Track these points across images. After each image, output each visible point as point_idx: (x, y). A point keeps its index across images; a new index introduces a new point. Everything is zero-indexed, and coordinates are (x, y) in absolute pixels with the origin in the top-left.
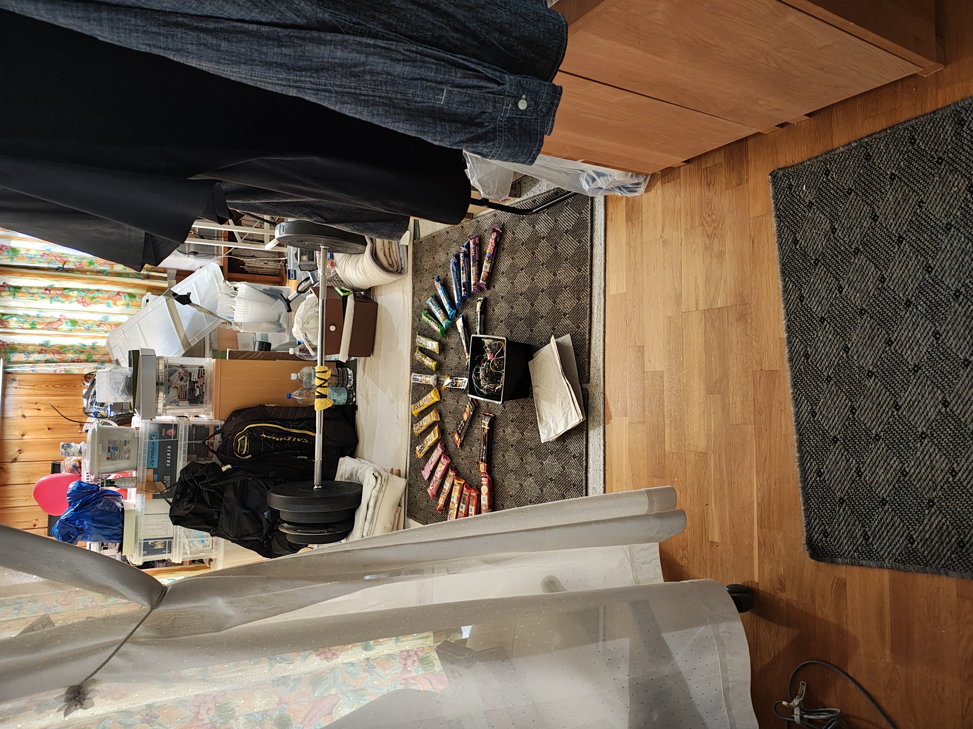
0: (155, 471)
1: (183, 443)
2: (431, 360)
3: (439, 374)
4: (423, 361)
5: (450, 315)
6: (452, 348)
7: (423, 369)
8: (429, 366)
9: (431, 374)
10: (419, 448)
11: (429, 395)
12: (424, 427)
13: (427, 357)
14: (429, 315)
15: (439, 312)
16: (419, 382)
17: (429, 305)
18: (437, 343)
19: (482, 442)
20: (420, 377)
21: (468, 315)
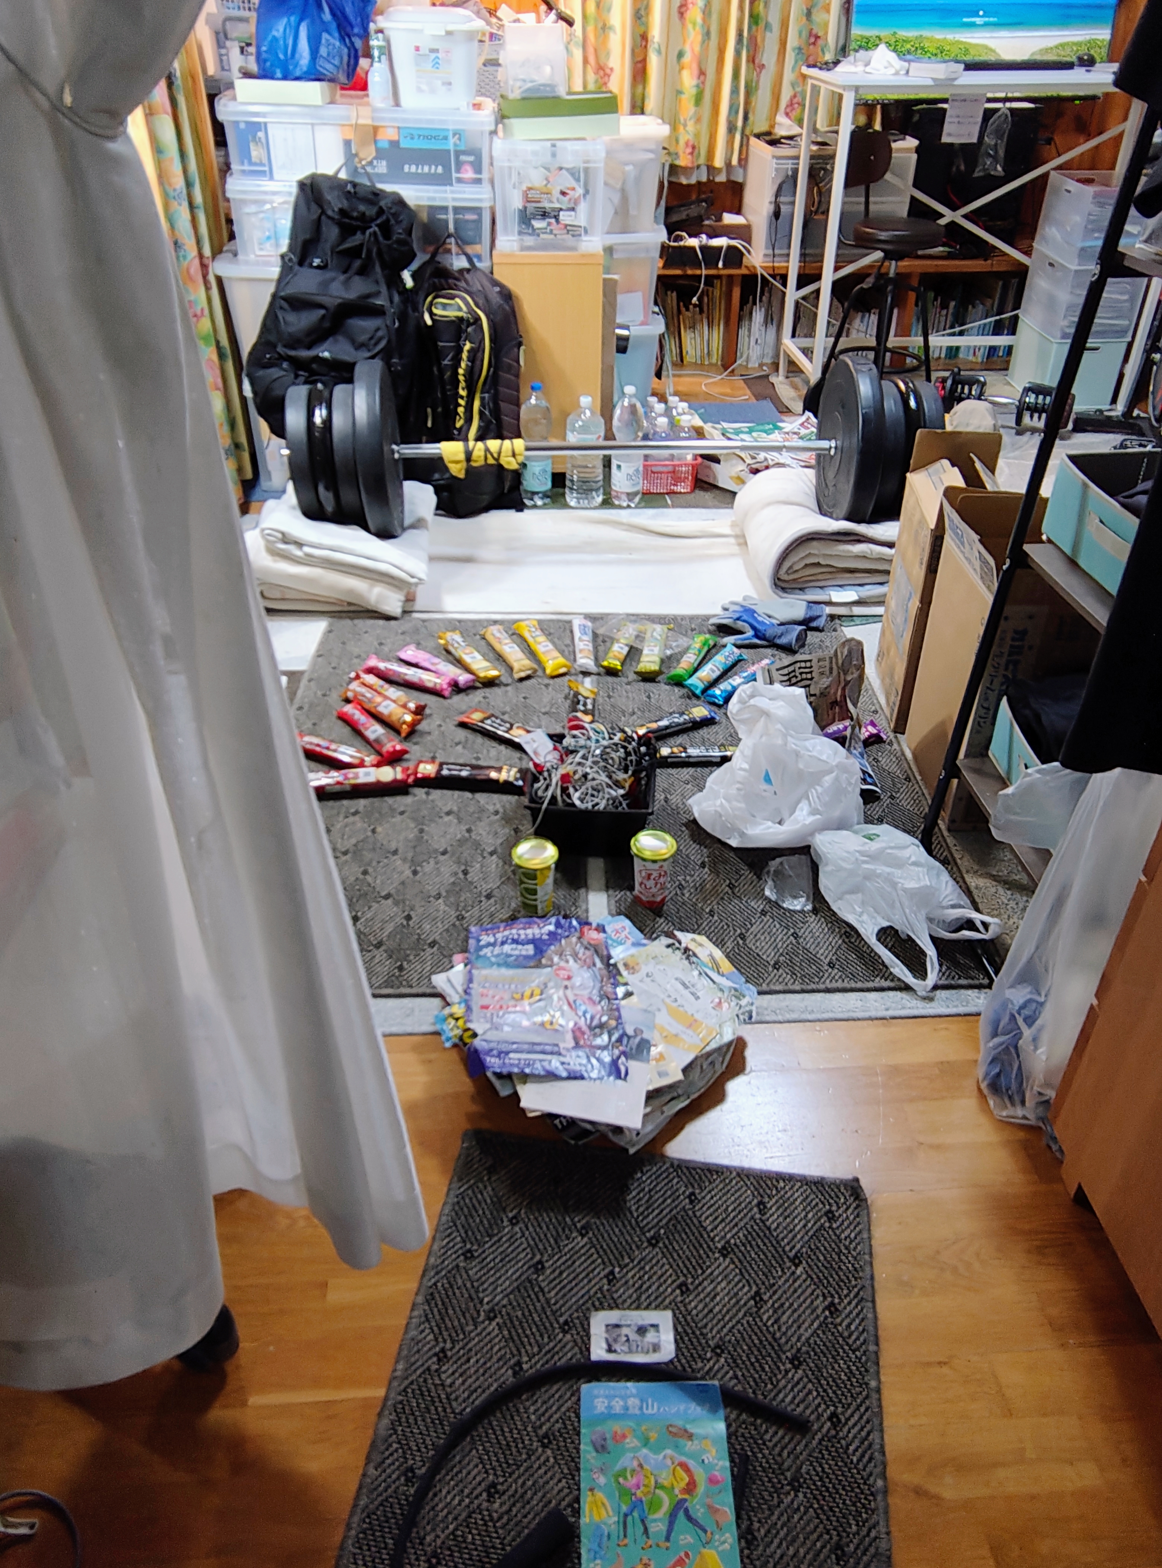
0: (395, 144)
1: (450, 196)
2: (622, 657)
3: (599, 674)
4: (618, 641)
5: (710, 692)
6: (649, 697)
7: (604, 641)
8: (611, 655)
9: (596, 659)
10: (457, 637)
11: (556, 654)
12: (497, 646)
13: (626, 649)
14: (706, 649)
15: (713, 671)
16: (577, 634)
17: (724, 646)
18: (655, 667)
19: (474, 767)
20: (588, 638)
21: (714, 728)
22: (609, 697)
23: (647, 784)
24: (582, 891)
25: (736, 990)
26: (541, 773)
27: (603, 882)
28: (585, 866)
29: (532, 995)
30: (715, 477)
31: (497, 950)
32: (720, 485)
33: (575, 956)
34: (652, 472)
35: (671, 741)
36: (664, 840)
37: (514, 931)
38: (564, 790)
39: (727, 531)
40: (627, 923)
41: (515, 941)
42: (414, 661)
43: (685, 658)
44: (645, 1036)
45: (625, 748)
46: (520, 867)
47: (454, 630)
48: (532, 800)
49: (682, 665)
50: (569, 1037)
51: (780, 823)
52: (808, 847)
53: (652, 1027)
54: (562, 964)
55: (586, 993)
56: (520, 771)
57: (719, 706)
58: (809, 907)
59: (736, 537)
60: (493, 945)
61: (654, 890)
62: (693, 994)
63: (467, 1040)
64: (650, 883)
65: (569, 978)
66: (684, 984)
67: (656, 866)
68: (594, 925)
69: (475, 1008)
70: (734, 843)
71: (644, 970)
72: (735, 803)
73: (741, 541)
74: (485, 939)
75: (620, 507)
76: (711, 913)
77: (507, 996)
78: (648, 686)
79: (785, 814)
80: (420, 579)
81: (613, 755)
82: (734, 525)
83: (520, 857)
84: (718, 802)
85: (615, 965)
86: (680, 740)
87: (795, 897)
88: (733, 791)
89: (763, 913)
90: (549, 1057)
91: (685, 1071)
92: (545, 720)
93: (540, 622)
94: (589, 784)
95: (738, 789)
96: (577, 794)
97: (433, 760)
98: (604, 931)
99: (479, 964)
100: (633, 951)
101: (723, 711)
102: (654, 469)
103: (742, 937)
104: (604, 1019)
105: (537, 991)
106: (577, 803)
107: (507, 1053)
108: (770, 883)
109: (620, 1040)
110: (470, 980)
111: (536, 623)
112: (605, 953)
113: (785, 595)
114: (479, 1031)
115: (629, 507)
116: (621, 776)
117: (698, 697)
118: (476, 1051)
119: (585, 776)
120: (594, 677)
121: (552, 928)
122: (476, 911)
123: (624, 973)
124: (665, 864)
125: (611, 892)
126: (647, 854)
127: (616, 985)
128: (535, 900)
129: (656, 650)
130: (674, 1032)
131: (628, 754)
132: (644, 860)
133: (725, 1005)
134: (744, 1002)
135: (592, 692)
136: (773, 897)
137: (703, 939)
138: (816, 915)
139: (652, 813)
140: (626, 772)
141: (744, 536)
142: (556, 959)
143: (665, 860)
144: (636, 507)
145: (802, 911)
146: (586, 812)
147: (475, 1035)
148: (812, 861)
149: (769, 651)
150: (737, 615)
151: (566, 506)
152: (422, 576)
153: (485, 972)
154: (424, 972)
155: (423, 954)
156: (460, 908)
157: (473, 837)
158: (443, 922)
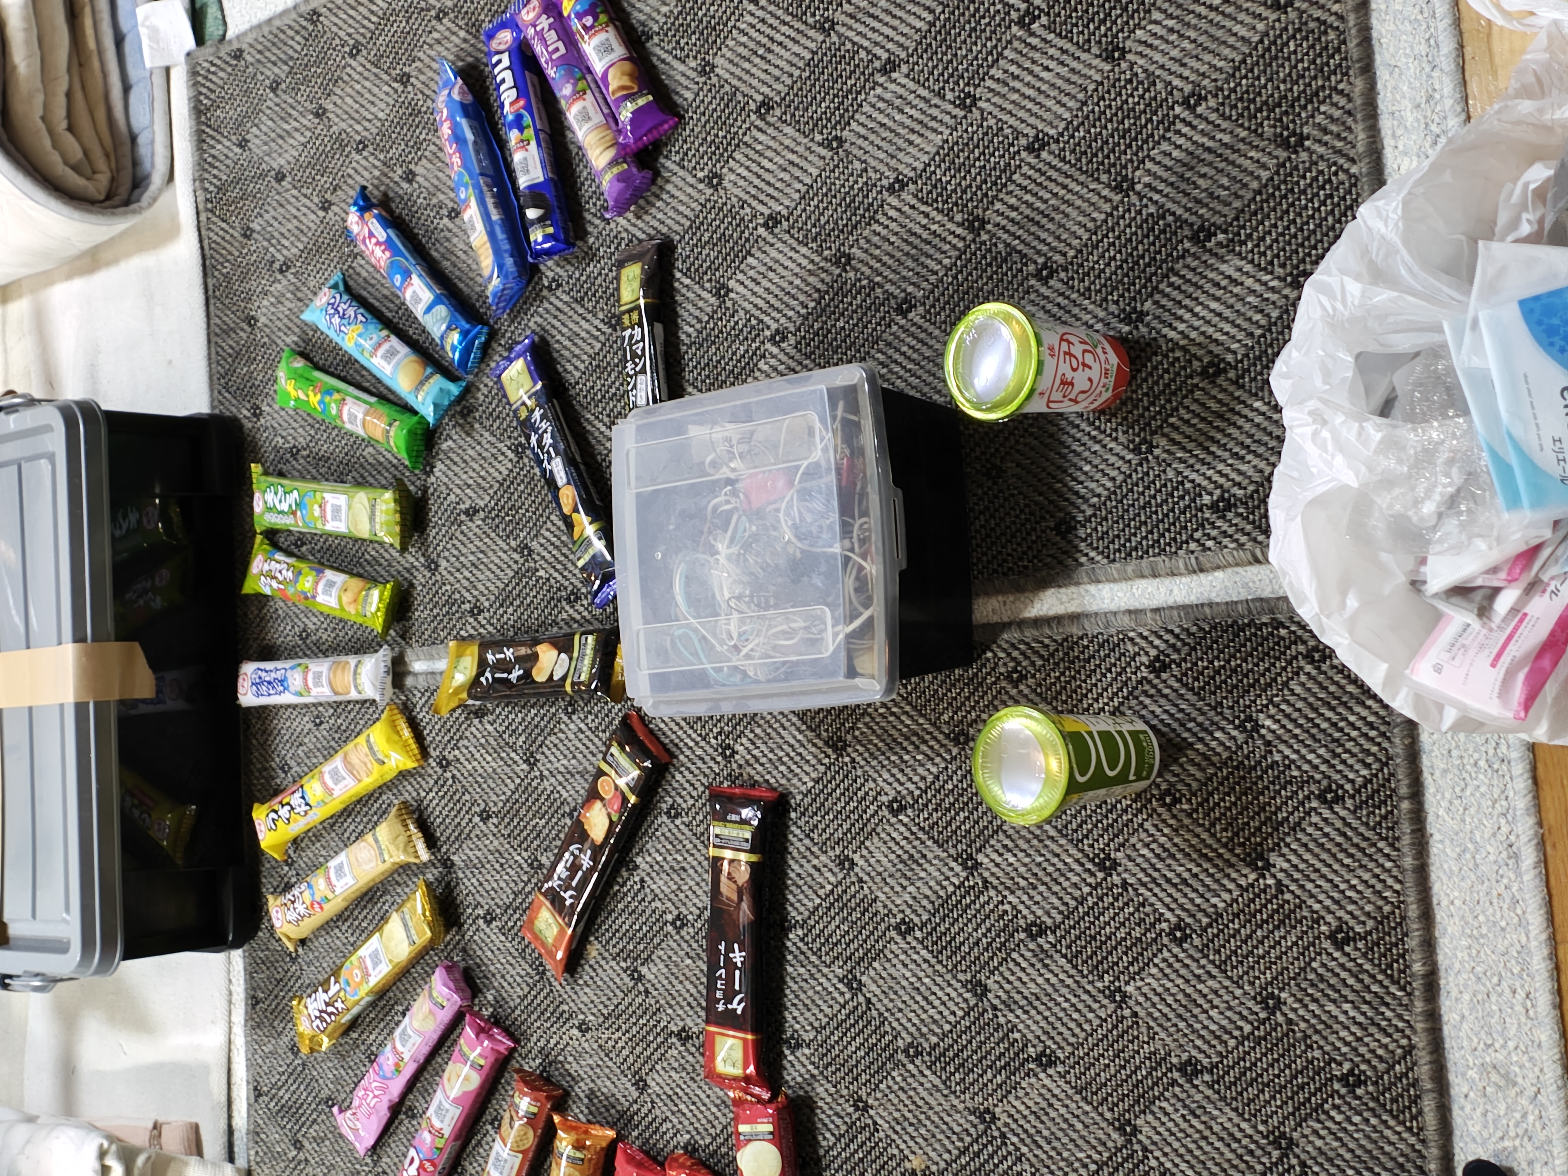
2: (355, 584)
3: (403, 640)
4: (309, 597)
11: (357, 747)
13: (331, 575)
15: (393, 353)
18: (387, 500)
19: (718, 933)
21: (561, 342)
22: (476, 611)
49: (378, 435)
120: (414, 652)
129: (335, 499)
135: (459, 656)
154: (1360, 1019)
155: (1303, 1025)
156: (1151, 935)
157: (925, 917)
158: (1198, 977)
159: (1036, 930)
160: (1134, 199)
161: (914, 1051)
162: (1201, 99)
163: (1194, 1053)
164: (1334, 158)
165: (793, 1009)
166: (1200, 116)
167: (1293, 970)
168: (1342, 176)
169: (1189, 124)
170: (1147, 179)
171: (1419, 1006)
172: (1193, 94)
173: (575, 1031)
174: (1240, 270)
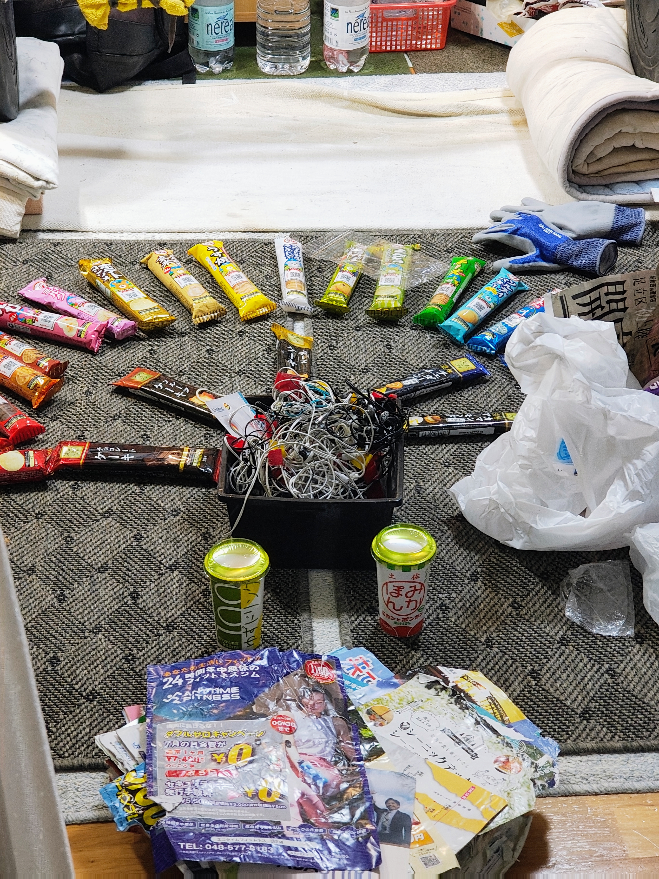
2: (348, 290)
3: (314, 316)
4: (341, 268)
5: (478, 337)
6: (389, 347)
7: (320, 270)
8: (331, 288)
9: (311, 294)
10: (107, 266)
11: (252, 288)
12: (166, 279)
13: (354, 279)
14: (469, 276)
15: (481, 308)
16: (281, 260)
17: (496, 272)
18: (396, 304)
19: (139, 449)
20: (297, 264)
21: (485, 389)
22: (332, 347)
23: (392, 465)
24: (304, 616)
25: (528, 744)
26: (239, 451)
27: (332, 603)
28: (307, 580)
29: (240, 754)
30: (477, 25)
31: (187, 696)
32: (486, 36)
33: (299, 700)
34: (384, 19)
35: (424, 407)
36: (418, 539)
37: (211, 669)
38: (274, 474)
39: (496, 104)
40: (370, 657)
41: (213, 683)
42: (44, 300)
43: (439, 291)
44: (402, 809)
45: (358, 413)
46: (215, 580)
47: (101, 256)
48: (229, 490)
49: (434, 301)
50: (295, 812)
51: (583, 514)
52: (627, 549)
53: (413, 797)
54: (282, 712)
55: (315, 751)
56: (207, 452)
57: (490, 357)
58: (630, 633)
59: (511, 112)
60: (182, 689)
61: (405, 611)
62: (468, 751)
63: (150, 822)
64: (401, 601)
65: (291, 731)
66: (454, 738)
67: (408, 576)
68: (324, 658)
69: (160, 775)
70: (517, 544)
71: (397, 719)
72: (517, 488)
73: (518, 118)
74: (169, 681)
75: (337, 74)
76: (489, 643)
77: (204, 758)
78: (387, 331)
79: (590, 501)
80: (47, 182)
81: (343, 423)
82: (507, 96)
83: (214, 567)
84: (494, 488)
85: (355, 712)
86: (435, 405)
87: (609, 620)
88: (515, 470)
89: (564, 642)
90: (268, 841)
91: (461, 855)
92: (239, 382)
93: (227, 243)
94: (309, 466)
95: (521, 467)
96: (293, 480)
97: (81, 440)
98: (338, 667)
99: (162, 714)
100: (382, 693)
101: (496, 363)
102: (388, 15)
103: (535, 674)
104: (344, 786)
105: (248, 750)
106: (293, 491)
107: (208, 836)
108: (572, 599)
109: (366, 815)
110: (151, 738)
111: (220, 245)
112: (341, 696)
113: (584, 196)
114: (168, 807)
115: (350, 72)
116: (355, 453)
117: (458, 345)
118: (164, 833)
119: (304, 453)
120: (308, 321)
121: (264, 662)
122: (152, 649)
123: (370, 724)
124: (422, 572)
125: (344, 617)
126: (396, 559)
127: (359, 739)
128: (239, 629)
129: (397, 280)
130: (444, 803)
131: (363, 421)
132: (391, 566)
133: (514, 765)
134: (541, 762)
135: (305, 340)
136: (577, 620)
137: (478, 676)
138: (641, 643)
139: (399, 503)
140: (361, 445)
141: (521, 112)
142: (272, 706)
143: (421, 566)
144: (360, 73)
145: (620, 639)
146: (305, 505)
147: (162, 812)
148: (632, 568)
149: (561, 278)
150: (514, 226)
151: (258, 74)
152: (50, 176)
153: (170, 726)
154: (80, 736)
155: (78, 711)
156: (130, 646)
157: (144, 547)
158: (106, 666)
159: (135, 596)
160: (557, 645)
161: (69, 539)
162: (612, 677)
163: (63, 663)
164: (576, 734)
165: (94, 487)
166: (602, 675)
167: (110, 707)
168: (566, 736)
169: (598, 670)
170: (567, 651)
171: (87, 761)
172: (615, 672)
173: (86, 389)
174: (514, 690)
